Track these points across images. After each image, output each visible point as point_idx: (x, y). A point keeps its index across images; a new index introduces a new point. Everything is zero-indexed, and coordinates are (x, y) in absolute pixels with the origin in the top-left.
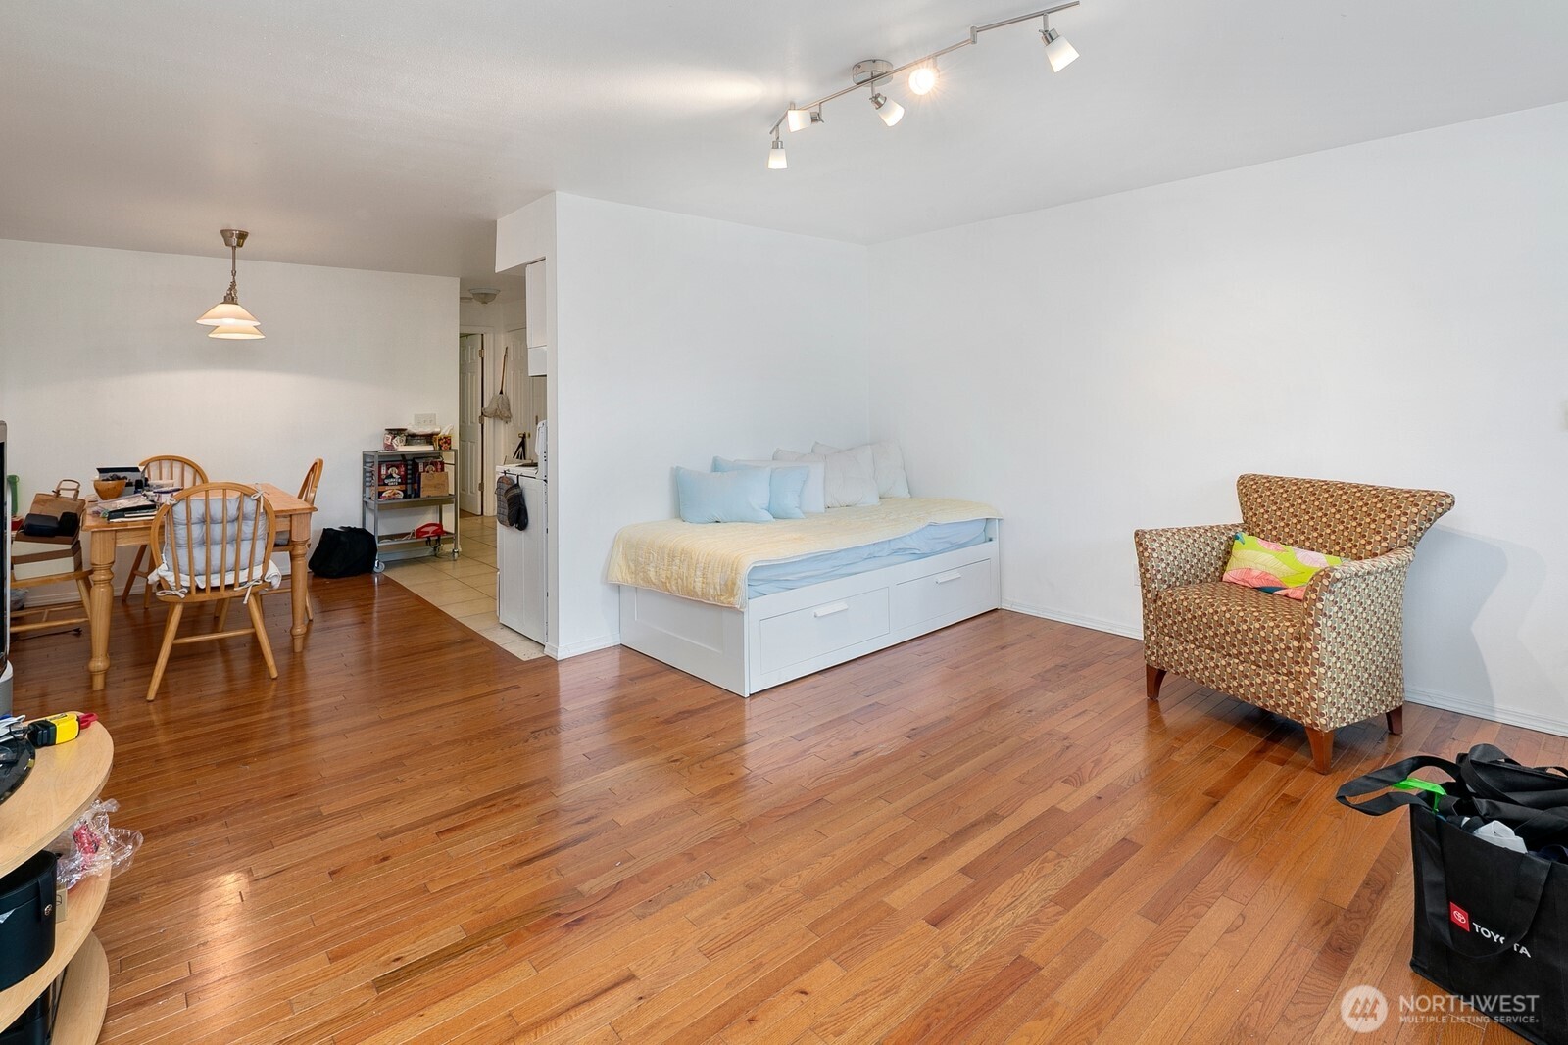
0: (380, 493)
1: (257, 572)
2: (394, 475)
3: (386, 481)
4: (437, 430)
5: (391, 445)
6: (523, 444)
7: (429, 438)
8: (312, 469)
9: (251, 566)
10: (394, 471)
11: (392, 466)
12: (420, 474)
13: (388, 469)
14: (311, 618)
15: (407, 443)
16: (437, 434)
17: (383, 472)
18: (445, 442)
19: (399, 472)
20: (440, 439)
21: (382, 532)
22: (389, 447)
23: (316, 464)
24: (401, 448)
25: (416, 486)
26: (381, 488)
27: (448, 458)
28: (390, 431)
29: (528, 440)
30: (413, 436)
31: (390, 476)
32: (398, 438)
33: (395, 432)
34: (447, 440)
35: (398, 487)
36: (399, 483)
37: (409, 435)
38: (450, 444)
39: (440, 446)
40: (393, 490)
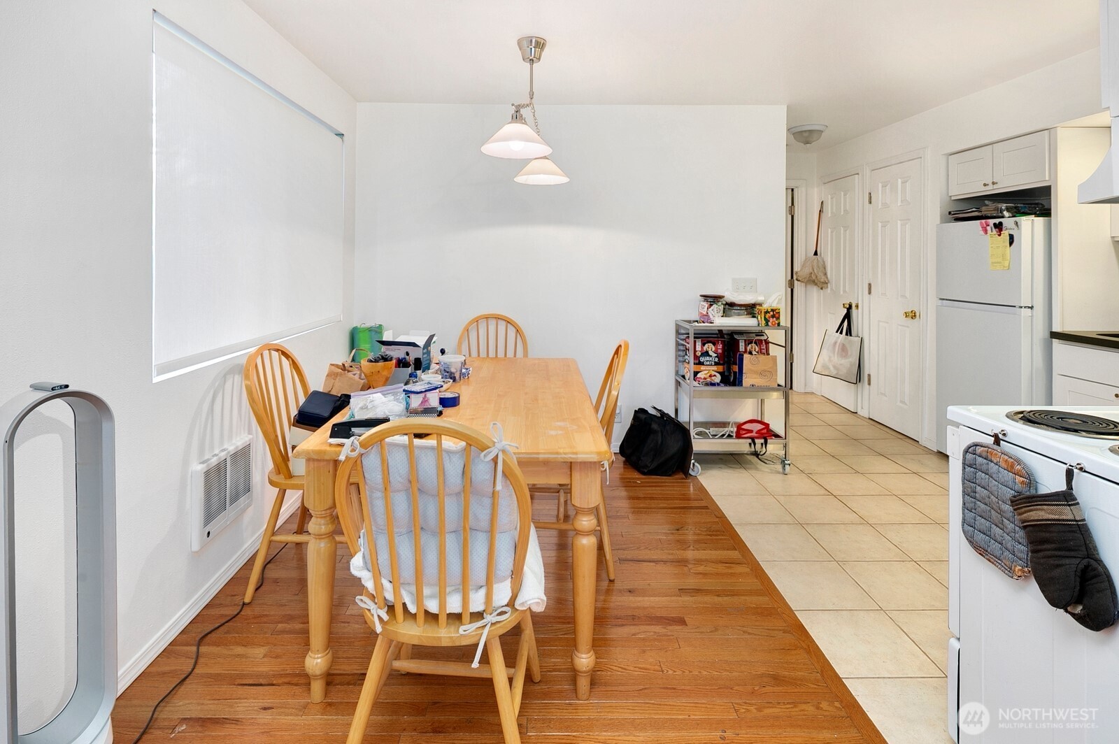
0: (696, 373)
1: (502, 593)
2: (711, 353)
3: (702, 359)
4: (760, 299)
5: (707, 315)
6: (848, 316)
7: (750, 309)
8: (617, 352)
9: (489, 584)
10: (710, 347)
11: (708, 342)
12: (741, 356)
13: (703, 344)
14: (612, 578)
15: (725, 314)
16: (760, 305)
17: (699, 348)
18: (773, 316)
19: (717, 349)
20: (767, 312)
21: (698, 417)
22: (705, 318)
23: (620, 346)
24: (721, 321)
25: (736, 368)
26: (697, 368)
27: (776, 336)
28: (706, 297)
29: (854, 311)
30: (731, 305)
31: (706, 354)
32: (715, 306)
33: (712, 300)
34: (775, 314)
35: (715, 368)
36: (716, 364)
37: (727, 304)
38: (778, 318)
39: (767, 321)
40: (710, 371)
